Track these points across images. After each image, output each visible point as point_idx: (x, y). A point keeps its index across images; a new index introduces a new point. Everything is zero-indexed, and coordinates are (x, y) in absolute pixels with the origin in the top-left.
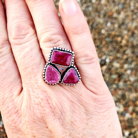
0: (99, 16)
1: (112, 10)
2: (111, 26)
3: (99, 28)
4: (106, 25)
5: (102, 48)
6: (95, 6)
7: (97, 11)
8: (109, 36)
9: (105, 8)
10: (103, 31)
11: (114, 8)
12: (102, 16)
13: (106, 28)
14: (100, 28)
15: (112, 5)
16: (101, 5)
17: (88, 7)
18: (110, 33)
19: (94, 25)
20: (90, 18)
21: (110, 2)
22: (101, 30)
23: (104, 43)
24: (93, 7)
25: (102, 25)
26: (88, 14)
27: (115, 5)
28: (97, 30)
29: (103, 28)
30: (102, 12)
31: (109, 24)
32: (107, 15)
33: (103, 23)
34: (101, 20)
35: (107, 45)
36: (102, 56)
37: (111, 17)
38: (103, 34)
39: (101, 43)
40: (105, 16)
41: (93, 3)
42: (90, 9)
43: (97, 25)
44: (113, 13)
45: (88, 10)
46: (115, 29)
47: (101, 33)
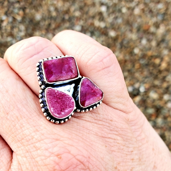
0: (131, 31)
1: (148, 23)
2: (147, 44)
3: (130, 47)
4: (140, 42)
5: (134, 73)
6: (126, 17)
7: (128, 23)
8: (144, 56)
9: (139, 20)
10: (136, 51)
11: (151, 19)
12: (135, 30)
13: (141, 47)
14: (132, 47)
15: (149, 16)
16: (134, 16)
17: (116, 18)
18: (145, 53)
19: (125, 42)
20: (119, 33)
21: (145, 12)
22: (133, 49)
23: (137, 66)
24: (123, 19)
25: (134, 43)
26: (117, 27)
27: (152, 16)
28: (128, 49)
29: (136, 46)
30: (136, 25)
31: (144, 42)
32: (142, 30)
33: (136, 40)
34: (133, 36)
35: (140, 69)
36: (134, 84)
37: (147, 32)
38: (136, 55)
39: (134, 66)
40: (138, 30)
41: (123, 14)
42: (120, 21)
43: (128, 43)
44: (149, 27)
45: (117, 23)
46: (152, 48)
47: (134, 52)
